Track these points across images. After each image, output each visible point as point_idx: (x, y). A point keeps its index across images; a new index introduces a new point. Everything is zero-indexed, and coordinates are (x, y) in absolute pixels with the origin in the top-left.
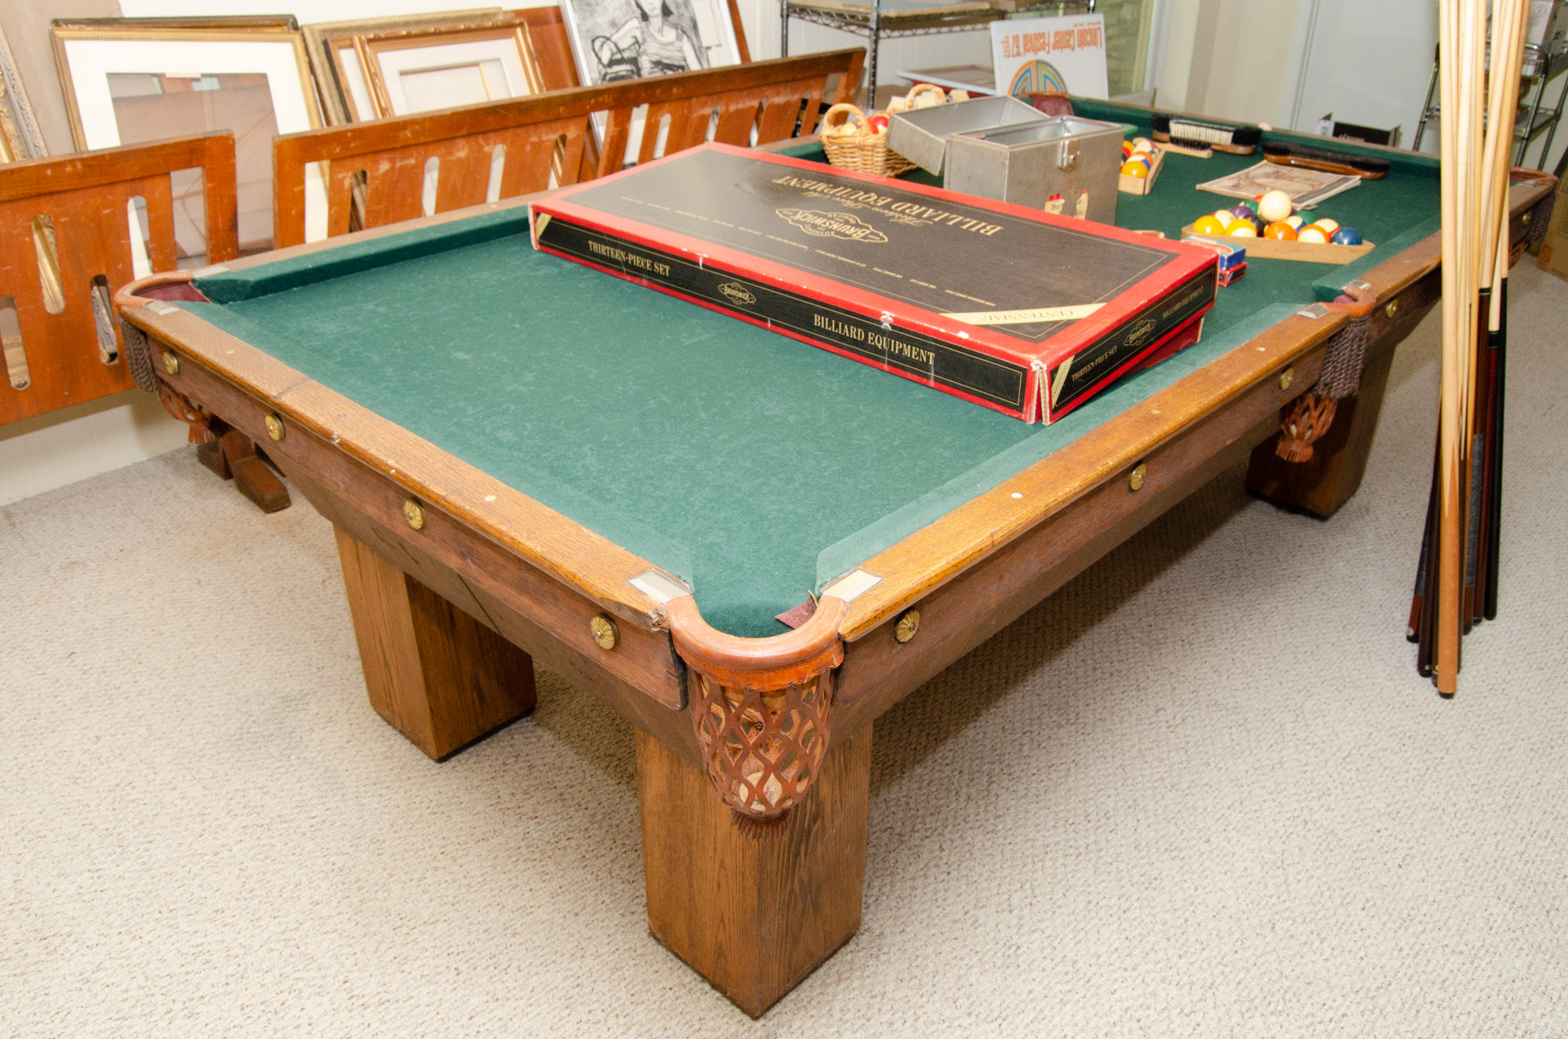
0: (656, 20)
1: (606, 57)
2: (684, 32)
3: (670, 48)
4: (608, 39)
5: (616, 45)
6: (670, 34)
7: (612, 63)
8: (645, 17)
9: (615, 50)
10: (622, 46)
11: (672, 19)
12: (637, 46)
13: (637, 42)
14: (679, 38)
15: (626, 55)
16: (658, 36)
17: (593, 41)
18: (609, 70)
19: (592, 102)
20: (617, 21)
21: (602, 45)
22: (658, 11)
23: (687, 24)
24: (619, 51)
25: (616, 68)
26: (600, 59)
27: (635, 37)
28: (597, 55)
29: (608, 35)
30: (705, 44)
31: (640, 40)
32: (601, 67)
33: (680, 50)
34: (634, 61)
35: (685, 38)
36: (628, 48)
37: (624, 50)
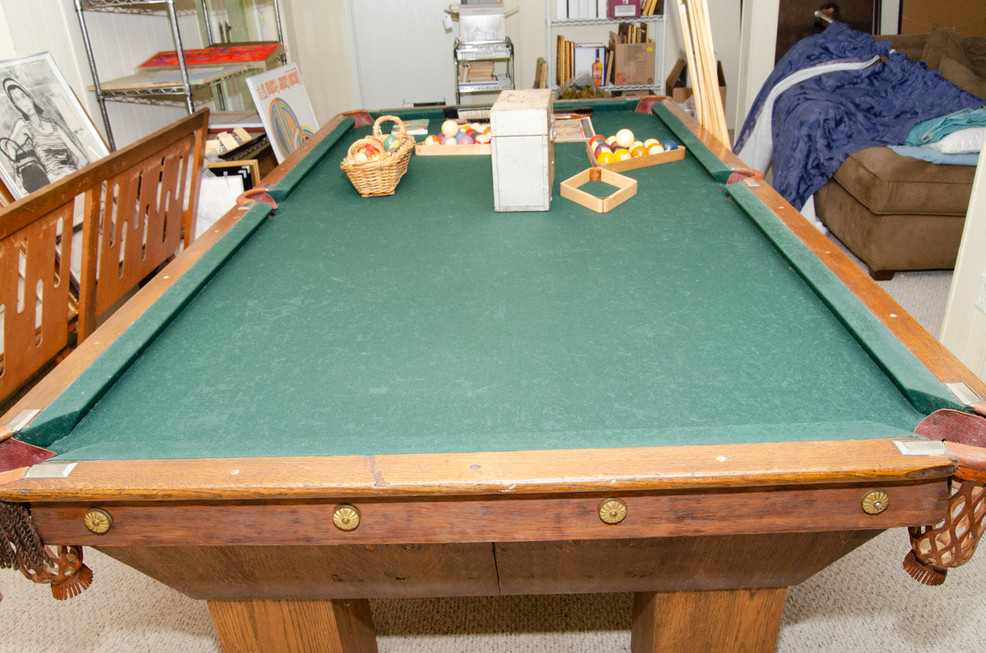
0: (35, 118)
1: (13, 154)
2: (56, 123)
3: (51, 137)
4: (8, 139)
5: (15, 143)
6: (48, 128)
8: (26, 117)
9: (17, 148)
10: (21, 142)
11: (44, 114)
12: (29, 140)
13: (28, 138)
14: (55, 129)
15: (26, 149)
16: (40, 129)
18: (19, 164)
19: (80, 184)
20: (9, 123)
21: (6, 145)
22: (33, 111)
24: (20, 147)
25: (23, 162)
26: (9, 157)
27: (26, 134)
28: (5, 154)
30: (73, 130)
31: (30, 136)
32: (12, 163)
33: (59, 138)
34: (32, 153)
35: (59, 128)
36: (25, 144)
37: (22, 146)
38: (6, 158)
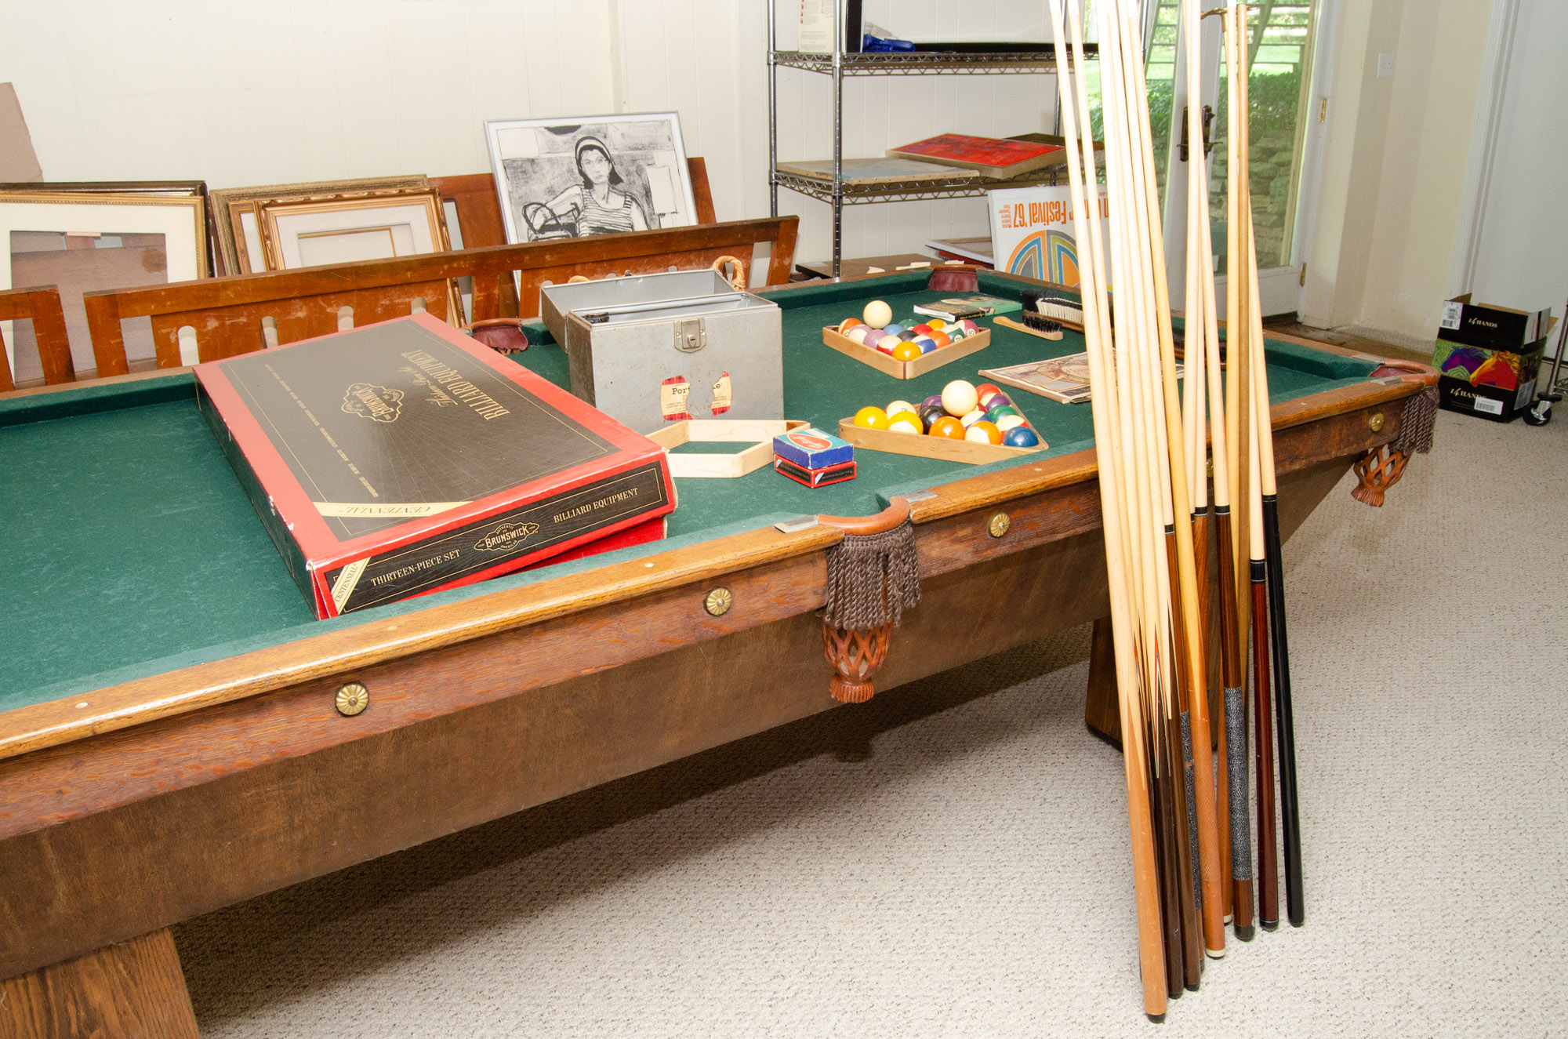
0: (602, 187)
1: (538, 222)
2: (633, 199)
3: (615, 214)
4: (543, 206)
5: (551, 211)
6: (617, 201)
7: (545, 228)
8: (588, 184)
9: (549, 216)
10: (557, 212)
11: (620, 186)
12: (576, 213)
13: (577, 208)
14: (626, 205)
15: (562, 221)
16: (602, 203)
17: (525, 207)
18: (540, 236)
20: (556, 188)
21: (535, 212)
22: (605, 179)
23: (637, 191)
24: (554, 217)
25: (548, 234)
26: (531, 225)
27: (575, 204)
28: (528, 221)
29: (544, 202)
30: (657, 211)
31: (580, 207)
32: (531, 232)
33: (628, 217)
34: (571, 227)
35: (635, 205)
36: (565, 215)
37: (560, 216)
38: (526, 226)
